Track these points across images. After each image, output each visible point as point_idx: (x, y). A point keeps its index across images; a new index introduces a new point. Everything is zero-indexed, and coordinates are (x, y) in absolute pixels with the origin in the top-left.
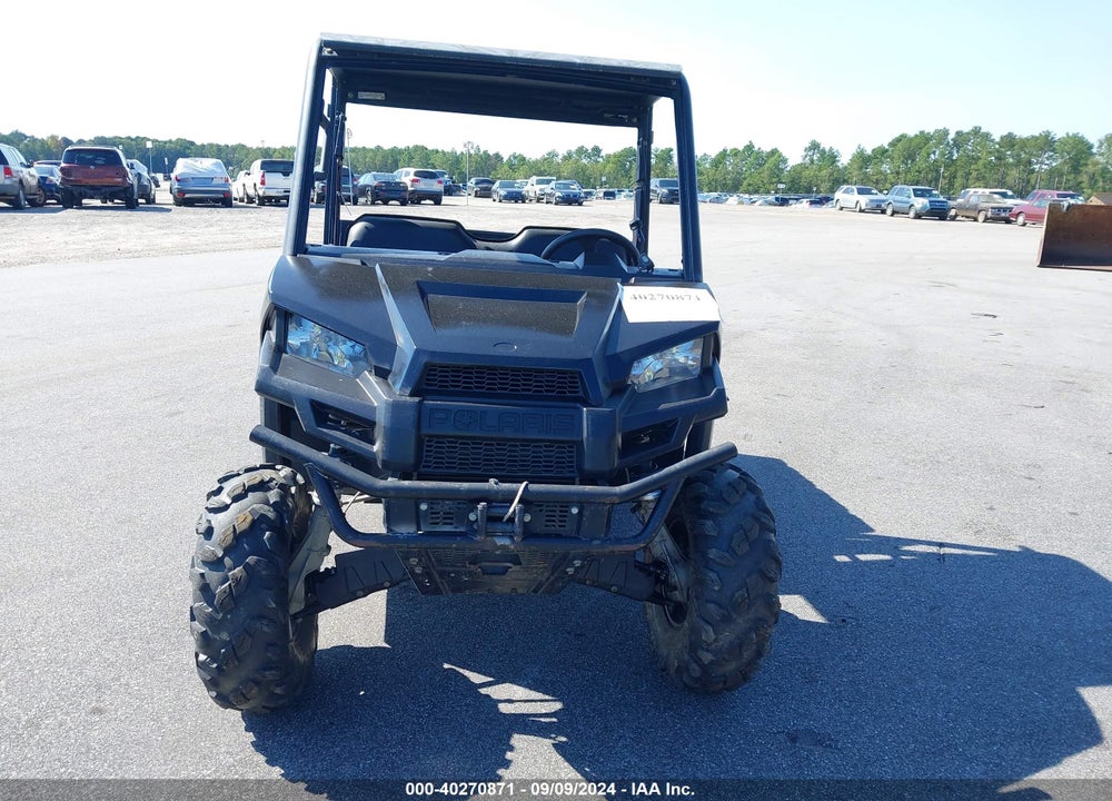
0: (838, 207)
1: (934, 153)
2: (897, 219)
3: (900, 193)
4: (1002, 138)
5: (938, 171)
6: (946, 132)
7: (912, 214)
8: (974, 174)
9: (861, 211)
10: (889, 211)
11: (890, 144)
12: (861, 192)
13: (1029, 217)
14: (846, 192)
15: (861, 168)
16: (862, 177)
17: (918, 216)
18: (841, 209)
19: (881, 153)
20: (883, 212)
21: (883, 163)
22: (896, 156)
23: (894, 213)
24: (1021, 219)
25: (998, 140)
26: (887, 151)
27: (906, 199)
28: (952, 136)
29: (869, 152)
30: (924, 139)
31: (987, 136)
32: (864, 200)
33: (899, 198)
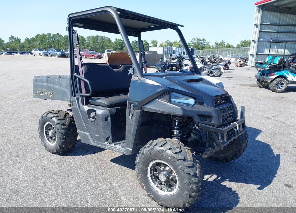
0: (33, 55)
1: (48, 40)
2: (53, 58)
3: (52, 50)
4: (65, 36)
5: (51, 45)
6: (50, 34)
7: (57, 56)
8: (60, 45)
9: (41, 56)
10: (50, 56)
11: (35, 37)
12: (40, 50)
13: (86, 56)
14: (35, 50)
15: (28, 43)
16: (29, 46)
17: (58, 57)
18: (35, 55)
19: (33, 39)
20: (48, 56)
21: (34, 42)
22: (38, 40)
23: (51, 56)
24: (84, 57)
25: (64, 37)
26: (35, 39)
27: (54, 52)
28: (52, 35)
29: (29, 39)
30: (44, 36)
31: (61, 36)
32: (41, 53)
33: (51, 52)
